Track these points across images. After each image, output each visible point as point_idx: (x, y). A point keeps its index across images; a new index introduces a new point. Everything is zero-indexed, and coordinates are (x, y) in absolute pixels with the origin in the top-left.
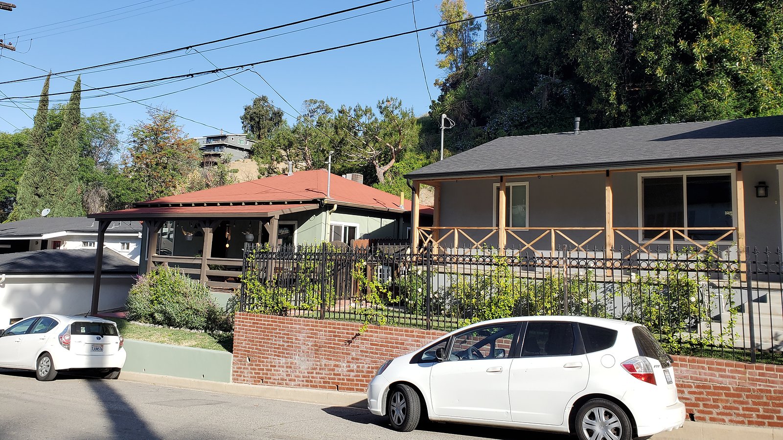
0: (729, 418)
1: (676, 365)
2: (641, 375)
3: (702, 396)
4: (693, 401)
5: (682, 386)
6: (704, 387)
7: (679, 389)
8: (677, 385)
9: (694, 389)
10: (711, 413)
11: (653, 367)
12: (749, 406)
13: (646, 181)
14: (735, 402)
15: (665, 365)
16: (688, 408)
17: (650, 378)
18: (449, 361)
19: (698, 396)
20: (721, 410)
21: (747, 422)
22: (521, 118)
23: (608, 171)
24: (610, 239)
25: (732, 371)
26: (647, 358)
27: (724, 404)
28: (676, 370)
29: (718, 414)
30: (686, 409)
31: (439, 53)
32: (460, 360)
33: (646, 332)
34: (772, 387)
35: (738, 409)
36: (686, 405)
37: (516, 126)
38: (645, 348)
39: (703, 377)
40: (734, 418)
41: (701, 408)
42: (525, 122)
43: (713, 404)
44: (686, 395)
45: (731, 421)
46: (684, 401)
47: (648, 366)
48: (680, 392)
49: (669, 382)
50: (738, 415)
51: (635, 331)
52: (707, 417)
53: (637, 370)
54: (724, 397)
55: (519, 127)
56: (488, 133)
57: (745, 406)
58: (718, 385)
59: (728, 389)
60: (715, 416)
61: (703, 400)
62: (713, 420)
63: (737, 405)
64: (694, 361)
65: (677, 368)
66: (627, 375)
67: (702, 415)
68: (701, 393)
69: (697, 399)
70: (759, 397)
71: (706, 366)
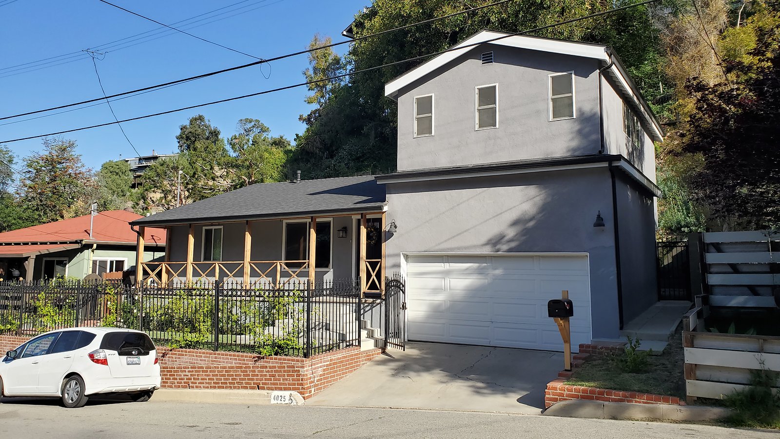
4: (190, 377)
9: (190, 369)
11: (110, 355)
20: (200, 381)
25: (205, 357)
29: (199, 383)
31: (309, 89)
34: (219, 365)
39: (194, 361)
40: (204, 385)
41: (192, 381)
45: (204, 387)
52: (195, 385)
54: (201, 373)
57: (209, 377)
58: (200, 366)
59: (203, 368)
60: (197, 385)
62: (197, 387)
63: (206, 377)
66: (89, 359)
67: (192, 385)
68: (193, 371)
69: (191, 375)
70: (215, 372)
71: (195, 354)
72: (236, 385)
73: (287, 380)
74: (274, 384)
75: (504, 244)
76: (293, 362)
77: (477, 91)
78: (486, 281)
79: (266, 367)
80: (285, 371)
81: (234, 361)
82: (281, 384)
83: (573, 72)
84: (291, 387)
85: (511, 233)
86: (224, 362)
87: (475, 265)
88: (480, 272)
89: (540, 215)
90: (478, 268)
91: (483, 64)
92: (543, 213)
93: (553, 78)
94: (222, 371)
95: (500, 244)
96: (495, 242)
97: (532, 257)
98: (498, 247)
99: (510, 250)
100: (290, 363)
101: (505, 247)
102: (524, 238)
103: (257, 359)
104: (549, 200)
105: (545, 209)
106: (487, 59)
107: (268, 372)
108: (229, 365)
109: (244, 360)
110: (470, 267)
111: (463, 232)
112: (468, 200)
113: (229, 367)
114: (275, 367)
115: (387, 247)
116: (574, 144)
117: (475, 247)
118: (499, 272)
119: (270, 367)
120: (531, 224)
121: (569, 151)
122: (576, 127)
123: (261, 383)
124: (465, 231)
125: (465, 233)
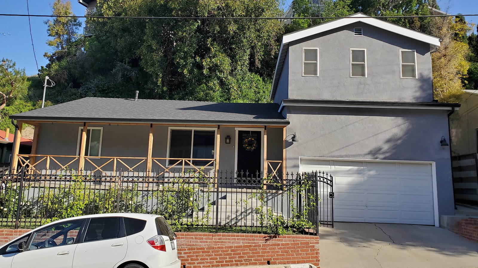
0: (203, 265)
1: (179, 238)
2: (158, 246)
3: (190, 254)
4: (186, 258)
5: (181, 250)
6: (192, 249)
7: (178, 252)
8: (178, 250)
9: (187, 251)
10: (194, 263)
11: (165, 241)
12: (213, 257)
13: (173, 132)
14: (206, 255)
15: (172, 239)
16: (183, 262)
17: (163, 248)
18: (29, 250)
19: (189, 255)
20: (199, 261)
21: (211, 266)
22: (104, 87)
23: (151, 124)
24: (150, 165)
25: (206, 239)
26: (162, 236)
27: (201, 258)
28: (179, 241)
29: (198, 263)
30: (181, 263)
31: (49, 35)
32: (38, 249)
33: (163, 220)
34: (224, 245)
35: (207, 259)
36: (182, 260)
37: (99, 91)
38: (162, 230)
39: (192, 243)
40: (205, 265)
42: (106, 90)
43: (196, 258)
44: (183, 255)
46: (182, 258)
47: (162, 241)
48: (178, 253)
49: (173, 249)
50: (207, 263)
51: (157, 220)
52: (192, 266)
53: (156, 244)
54: (201, 254)
55: (102, 92)
56: (81, 94)
57: (211, 257)
58: (199, 247)
59: (204, 249)
60: (196, 265)
61: (191, 256)
62: (195, 267)
63: (207, 257)
64: (188, 235)
65: (179, 240)
66: (150, 247)
68: (190, 253)
69: (188, 256)
70: (218, 251)
71: (194, 237)
72: (243, 262)
73: (301, 254)
74: (287, 259)
75: (380, 154)
76: (307, 240)
77: (351, 52)
78: (363, 179)
79: (279, 245)
80: (299, 247)
81: (241, 241)
82: (294, 258)
83: (415, 50)
84: (305, 260)
85: (386, 147)
86: (229, 242)
87: (355, 168)
88: (359, 172)
89: (405, 137)
90: (358, 170)
91: (355, 34)
92: (408, 135)
93: (402, 52)
94: (227, 251)
95: (377, 154)
96: (374, 153)
97: (395, 163)
98: (376, 156)
99: (384, 159)
100: (304, 240)
101: (381, 156)
102: (394, 151)
103: (268, 238)
104: (410, 127)
105: (408, 132)
106: (358, 32)
107: (281, 248)
108: (236, 245)
109: (254, 240)
110: (351, 169)
111: (350, 145)
112: (354, 123)
113: (237, 247)
114: (288, 244)
115: (287, 153)
116: (418, 94)
117: (359, 155)
118: (372, 173)
119: (283, 245)
120: (399, 142)
121: (414, 98)
122: (419, 84)
123: (272, 259)
124: (352, 144)
125: (352, 146)
